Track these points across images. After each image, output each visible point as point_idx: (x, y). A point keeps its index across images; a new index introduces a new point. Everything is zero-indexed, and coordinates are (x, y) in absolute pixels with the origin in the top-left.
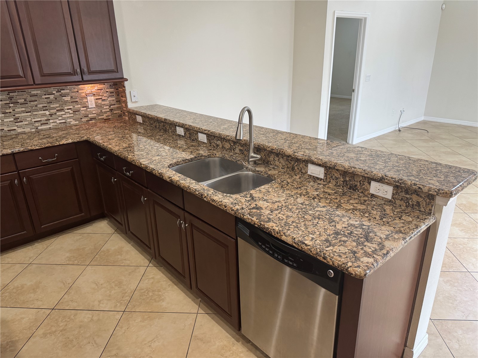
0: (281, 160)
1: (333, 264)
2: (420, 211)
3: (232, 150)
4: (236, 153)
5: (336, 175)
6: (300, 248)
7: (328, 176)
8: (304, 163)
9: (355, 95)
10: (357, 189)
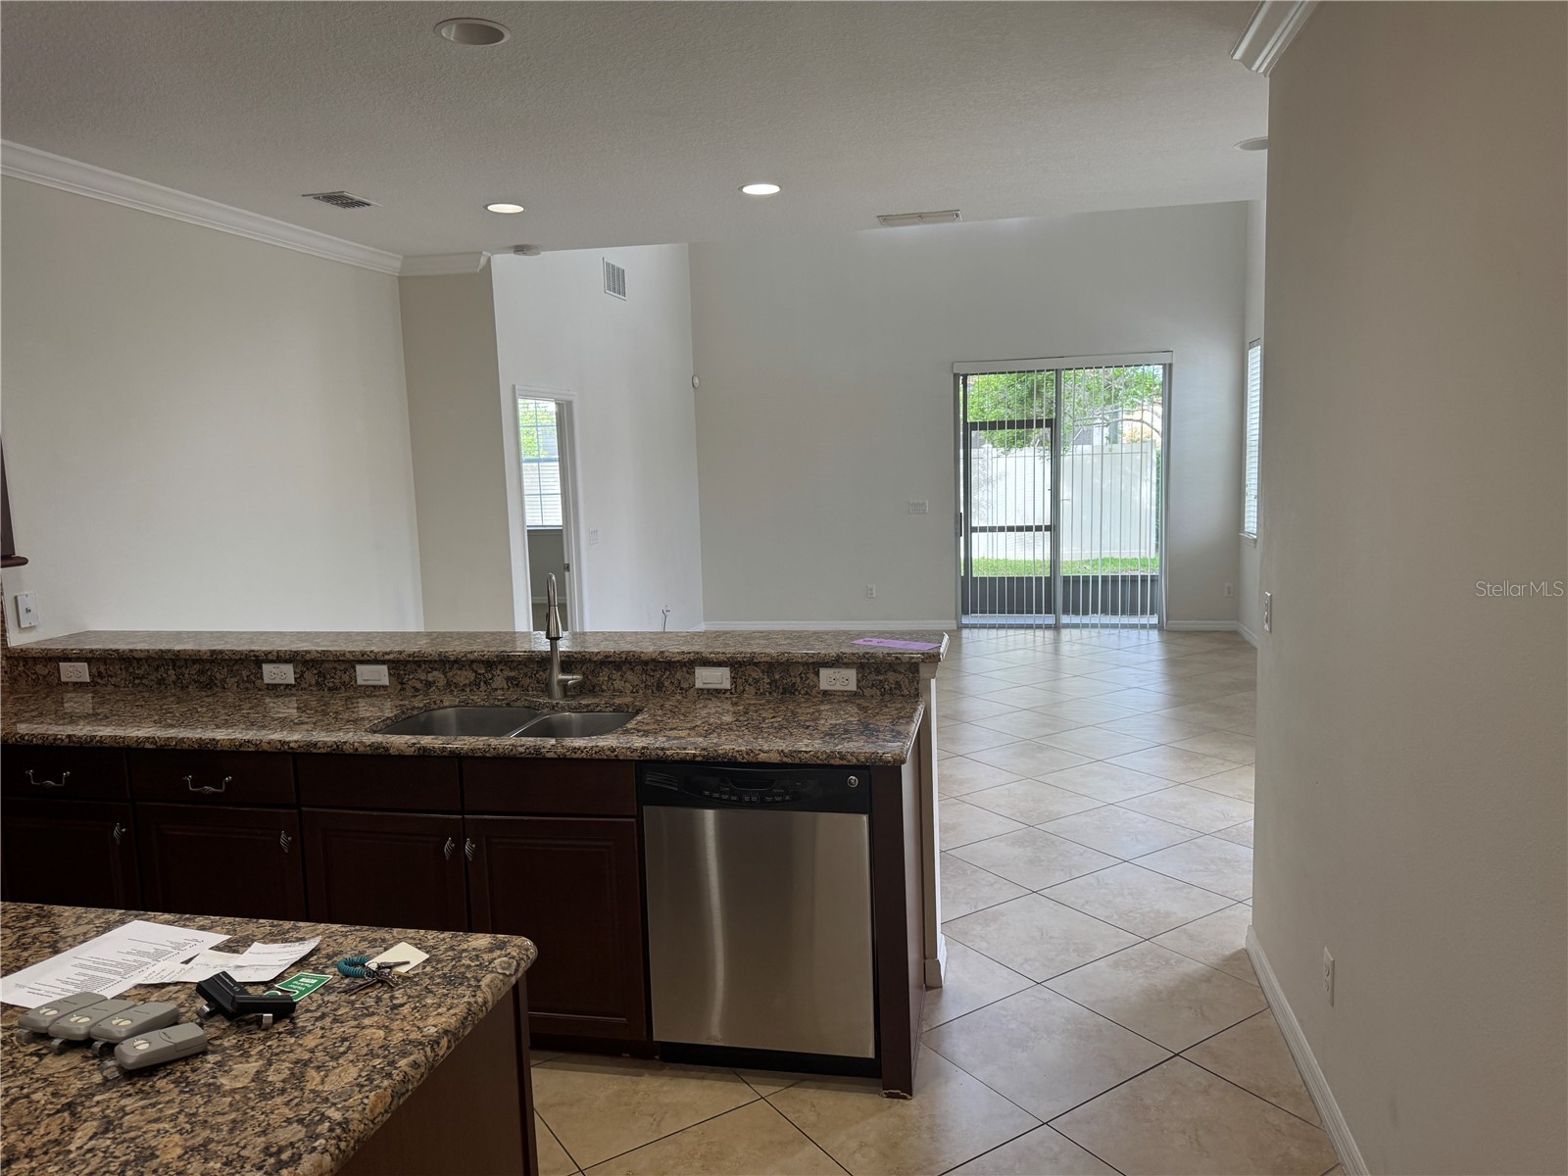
0: (629, 675)
1: (858, 761)
2: (903, 696)
3: (482, 684)
4: (496, 689)
5: (754, 675)
6: (797, 761)
7: (739, 681)
8: (685, 669)
9: (572, 577)
10: (796, 690)
